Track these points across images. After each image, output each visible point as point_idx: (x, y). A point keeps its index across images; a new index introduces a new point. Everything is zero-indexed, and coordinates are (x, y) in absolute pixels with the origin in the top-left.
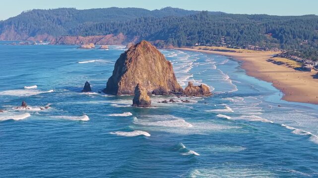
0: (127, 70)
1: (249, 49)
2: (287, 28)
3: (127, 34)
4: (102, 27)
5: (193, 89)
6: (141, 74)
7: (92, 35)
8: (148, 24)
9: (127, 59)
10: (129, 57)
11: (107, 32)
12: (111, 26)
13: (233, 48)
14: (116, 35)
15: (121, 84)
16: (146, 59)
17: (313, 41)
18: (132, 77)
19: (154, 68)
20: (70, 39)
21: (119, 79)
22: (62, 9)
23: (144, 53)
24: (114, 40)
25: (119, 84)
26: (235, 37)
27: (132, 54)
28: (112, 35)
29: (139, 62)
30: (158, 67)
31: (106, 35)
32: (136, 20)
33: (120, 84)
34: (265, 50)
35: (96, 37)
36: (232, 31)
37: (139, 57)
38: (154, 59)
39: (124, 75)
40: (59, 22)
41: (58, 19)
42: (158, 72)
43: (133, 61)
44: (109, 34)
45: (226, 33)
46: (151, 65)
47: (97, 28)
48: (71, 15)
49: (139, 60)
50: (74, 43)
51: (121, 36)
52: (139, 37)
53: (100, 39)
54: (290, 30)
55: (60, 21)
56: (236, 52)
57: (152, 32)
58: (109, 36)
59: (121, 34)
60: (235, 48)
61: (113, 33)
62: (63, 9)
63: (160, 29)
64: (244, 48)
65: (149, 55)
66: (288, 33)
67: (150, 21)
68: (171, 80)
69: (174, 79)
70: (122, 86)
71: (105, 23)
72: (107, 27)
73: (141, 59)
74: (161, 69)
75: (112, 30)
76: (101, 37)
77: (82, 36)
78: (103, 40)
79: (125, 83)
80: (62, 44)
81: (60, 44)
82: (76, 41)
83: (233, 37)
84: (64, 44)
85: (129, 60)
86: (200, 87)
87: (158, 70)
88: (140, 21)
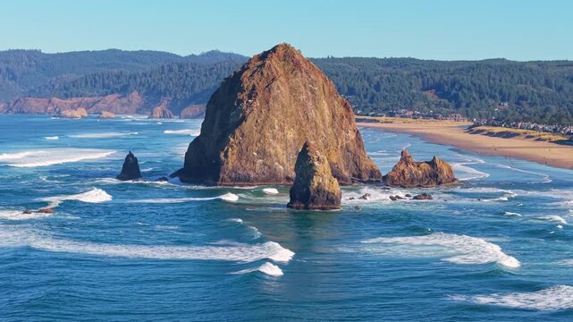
0: (244, 119)
1: (402, 117)
2: (466, 80)
3: (146, 94)
4: (96, 82)
5: (414, 169)
6: (282, 129)
7: (77, 96)
8: (187, 75)
9: (242, 91)
10: (247, 83)
11: (108, 90)
12: (115, 78)
13: (368, 115)
14: (125, 96)
15: (229, 154)
16: (293, 90)
17: (518, 103)
18: (257, 136)
19: (312, 114)
20: (34, 103)
21: (222, 142)
22: (14, 51)
23: (286, 74)
24: (123, 105)
25: (222, 154)
26: (365, 96)
27: (256, 76)
28: (117, 95)
29: (275, 98)
30: (322, 113)
31: (106, 94)
32: (163, 67)
33: (226, 156)
34: (435, 118)
35: (86, 99)
36: (358, 86)
37: (274, 85)
38: (313, 92)
39: (237, 132)
40: (11, 76)
41: (7, 69)
42: (321, 126)
43: (260, 95)
44: (112, 93)
45: (346, 89)
46: (304, 105)
47: (87, 83)
48: (34, 63)
49: (275, 92)
50: (43, 111)
51: (136, 97)
52: (171, 99)
53: (94, 103)
54: (472, 82)
55: (12, 73)
56: (378, 121)
57: (197, 90)
58: (110, 98)
59: (135, 93)
60: (372, 116)
61: (119, 93)
62: (18, 51)
63: (213, 84)
64: (392, 115)
65: (299, 80)
66: (469, 89)
67: (190, 69)
68: (351, 148)
69: (359, 146)
70: (231, 160)
71: (103, 74)
72: (107, 82)
73: (281, 89)
74: (328, 119)
75: (118, 87)
76: (96, 99)
77: (57, 97)
78: (100, 104)
79: (240, 152)
80: (19, 113)
81: (16, 113)
82: (46, 108)
83: (362, 97)
84: (23, 112)
85: (247, 92)
86: (432, 163)
87: (324, 121)
88: (171, 70)
